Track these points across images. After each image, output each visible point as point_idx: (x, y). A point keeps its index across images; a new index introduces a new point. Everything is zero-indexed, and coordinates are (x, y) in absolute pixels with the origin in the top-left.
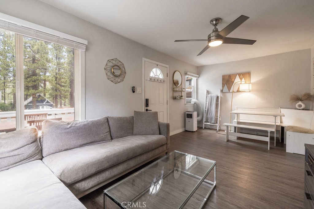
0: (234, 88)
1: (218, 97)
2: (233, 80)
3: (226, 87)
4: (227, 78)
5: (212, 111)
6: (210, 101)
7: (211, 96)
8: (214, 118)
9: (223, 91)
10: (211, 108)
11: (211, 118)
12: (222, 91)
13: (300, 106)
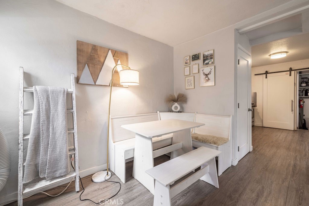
0: (105, 77)
1: (69, 96)
2: (102, 60)
3: (86, 71)
4: (90, 50)
5: (54, 138)
6: (44, 107)
7: (46, 92)
8: (64, 157)
9: (81, 81)
10: (48, 129)
11: (54, 164)
12: (77, 80)
13: (176, 108)
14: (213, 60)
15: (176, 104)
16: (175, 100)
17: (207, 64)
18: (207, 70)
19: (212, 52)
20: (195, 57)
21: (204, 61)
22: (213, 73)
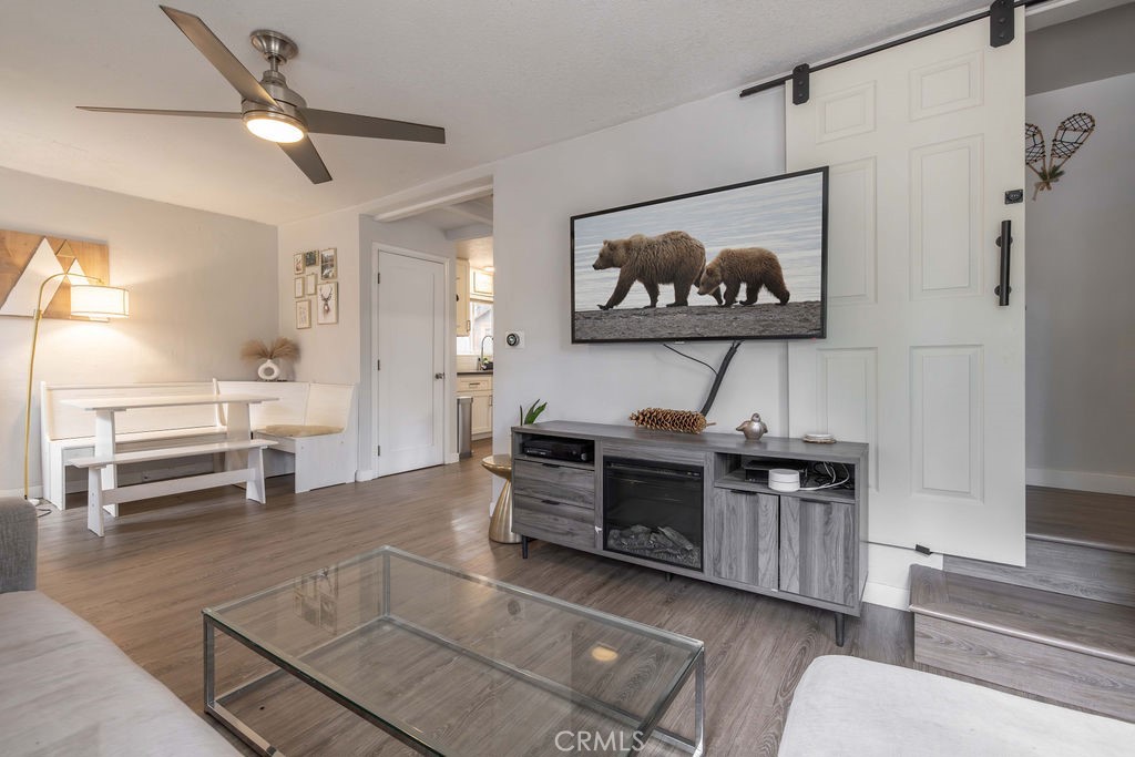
13: (269, 371)
14: (333, 270)
15: (269, 363)
16: (265, 354)
17: (327, 277)
18: (327, 289)
19: (331, 253)
20: (310, 259)
21: (323, 268)
22: (333, 297)
